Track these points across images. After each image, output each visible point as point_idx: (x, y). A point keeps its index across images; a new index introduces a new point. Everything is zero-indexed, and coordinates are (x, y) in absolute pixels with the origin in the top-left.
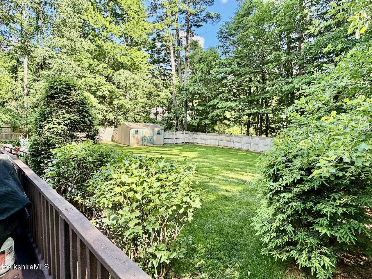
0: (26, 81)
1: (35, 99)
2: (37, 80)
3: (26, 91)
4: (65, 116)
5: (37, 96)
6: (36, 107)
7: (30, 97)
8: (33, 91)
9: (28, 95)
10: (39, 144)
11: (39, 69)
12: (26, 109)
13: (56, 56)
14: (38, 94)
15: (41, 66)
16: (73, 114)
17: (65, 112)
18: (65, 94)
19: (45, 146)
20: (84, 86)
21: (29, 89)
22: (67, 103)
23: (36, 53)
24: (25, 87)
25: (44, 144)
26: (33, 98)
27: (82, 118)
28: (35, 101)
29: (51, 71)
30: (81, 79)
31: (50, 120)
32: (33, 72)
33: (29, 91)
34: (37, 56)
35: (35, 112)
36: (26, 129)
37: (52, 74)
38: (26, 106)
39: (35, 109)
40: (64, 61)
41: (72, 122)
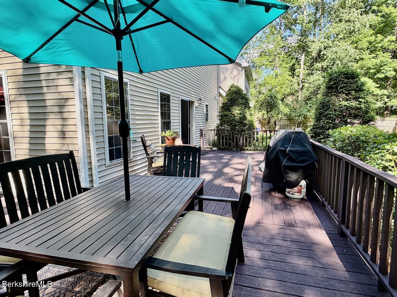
0: (302, 76)
1: (308, 92)
2: (311, 73)
3: (301, 86)
4: (341, 103)
5: (310, 89)
6: (308, 100)
7: (304, 91)
8: (306, 85)
9: (302, 89)
10: (317, 128)
11: (313, 62)
12: (300, 102)
13: (331, 45)
14: (311, 87)
15: (316, 58)
16: (348, 101)
17: (341, 100)
18: (342, 84)
19: (322, 130)
20: (360, 70)
21: (303, 84)
22: (344, 91)
23: (312, 48)
24: (300, 82)
25: (321, 128)
26: (306, 92)
27: (358, 104)
28: (308, 94)
29: (325, 62)
30: (357, 63)
31: (328, 108)
32: (308, 67)
33: (303, 86)
34: (313, 50)
35: (307, 105)
36: (299, 120)
37: (326, 64)
38: (300, 99)
39: (307, 101)
40: (339, 48)
41: (347, 109)
